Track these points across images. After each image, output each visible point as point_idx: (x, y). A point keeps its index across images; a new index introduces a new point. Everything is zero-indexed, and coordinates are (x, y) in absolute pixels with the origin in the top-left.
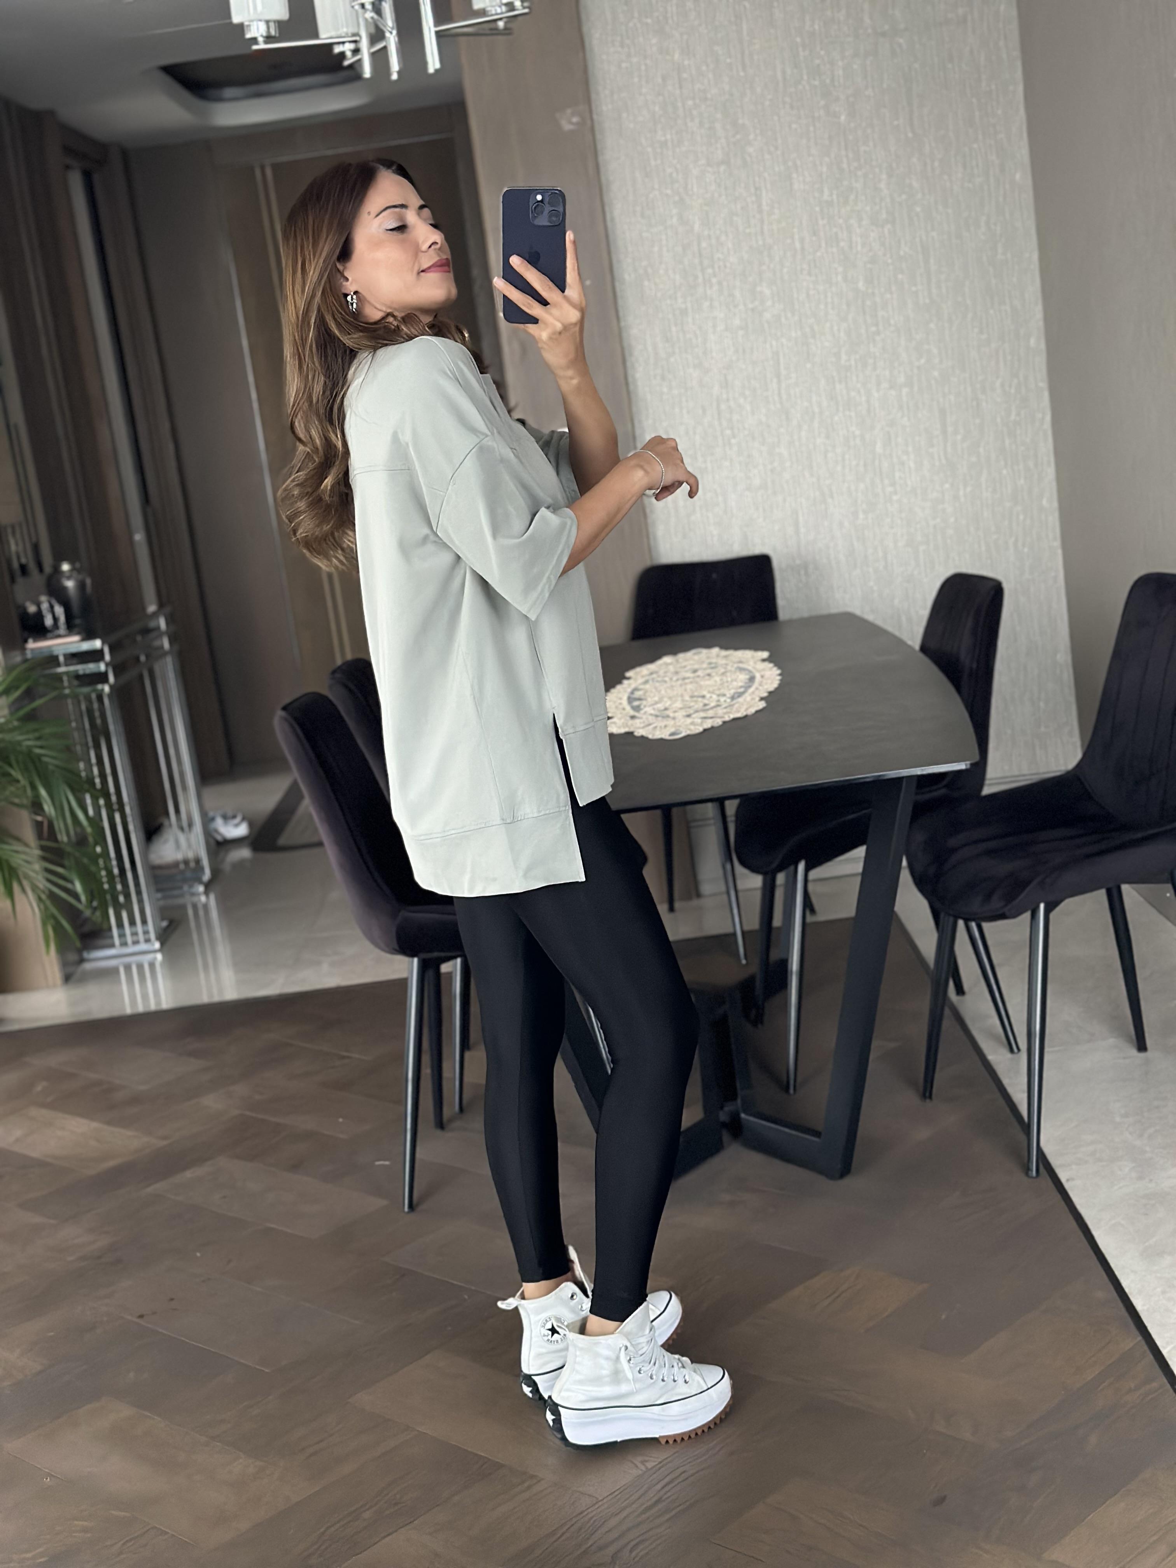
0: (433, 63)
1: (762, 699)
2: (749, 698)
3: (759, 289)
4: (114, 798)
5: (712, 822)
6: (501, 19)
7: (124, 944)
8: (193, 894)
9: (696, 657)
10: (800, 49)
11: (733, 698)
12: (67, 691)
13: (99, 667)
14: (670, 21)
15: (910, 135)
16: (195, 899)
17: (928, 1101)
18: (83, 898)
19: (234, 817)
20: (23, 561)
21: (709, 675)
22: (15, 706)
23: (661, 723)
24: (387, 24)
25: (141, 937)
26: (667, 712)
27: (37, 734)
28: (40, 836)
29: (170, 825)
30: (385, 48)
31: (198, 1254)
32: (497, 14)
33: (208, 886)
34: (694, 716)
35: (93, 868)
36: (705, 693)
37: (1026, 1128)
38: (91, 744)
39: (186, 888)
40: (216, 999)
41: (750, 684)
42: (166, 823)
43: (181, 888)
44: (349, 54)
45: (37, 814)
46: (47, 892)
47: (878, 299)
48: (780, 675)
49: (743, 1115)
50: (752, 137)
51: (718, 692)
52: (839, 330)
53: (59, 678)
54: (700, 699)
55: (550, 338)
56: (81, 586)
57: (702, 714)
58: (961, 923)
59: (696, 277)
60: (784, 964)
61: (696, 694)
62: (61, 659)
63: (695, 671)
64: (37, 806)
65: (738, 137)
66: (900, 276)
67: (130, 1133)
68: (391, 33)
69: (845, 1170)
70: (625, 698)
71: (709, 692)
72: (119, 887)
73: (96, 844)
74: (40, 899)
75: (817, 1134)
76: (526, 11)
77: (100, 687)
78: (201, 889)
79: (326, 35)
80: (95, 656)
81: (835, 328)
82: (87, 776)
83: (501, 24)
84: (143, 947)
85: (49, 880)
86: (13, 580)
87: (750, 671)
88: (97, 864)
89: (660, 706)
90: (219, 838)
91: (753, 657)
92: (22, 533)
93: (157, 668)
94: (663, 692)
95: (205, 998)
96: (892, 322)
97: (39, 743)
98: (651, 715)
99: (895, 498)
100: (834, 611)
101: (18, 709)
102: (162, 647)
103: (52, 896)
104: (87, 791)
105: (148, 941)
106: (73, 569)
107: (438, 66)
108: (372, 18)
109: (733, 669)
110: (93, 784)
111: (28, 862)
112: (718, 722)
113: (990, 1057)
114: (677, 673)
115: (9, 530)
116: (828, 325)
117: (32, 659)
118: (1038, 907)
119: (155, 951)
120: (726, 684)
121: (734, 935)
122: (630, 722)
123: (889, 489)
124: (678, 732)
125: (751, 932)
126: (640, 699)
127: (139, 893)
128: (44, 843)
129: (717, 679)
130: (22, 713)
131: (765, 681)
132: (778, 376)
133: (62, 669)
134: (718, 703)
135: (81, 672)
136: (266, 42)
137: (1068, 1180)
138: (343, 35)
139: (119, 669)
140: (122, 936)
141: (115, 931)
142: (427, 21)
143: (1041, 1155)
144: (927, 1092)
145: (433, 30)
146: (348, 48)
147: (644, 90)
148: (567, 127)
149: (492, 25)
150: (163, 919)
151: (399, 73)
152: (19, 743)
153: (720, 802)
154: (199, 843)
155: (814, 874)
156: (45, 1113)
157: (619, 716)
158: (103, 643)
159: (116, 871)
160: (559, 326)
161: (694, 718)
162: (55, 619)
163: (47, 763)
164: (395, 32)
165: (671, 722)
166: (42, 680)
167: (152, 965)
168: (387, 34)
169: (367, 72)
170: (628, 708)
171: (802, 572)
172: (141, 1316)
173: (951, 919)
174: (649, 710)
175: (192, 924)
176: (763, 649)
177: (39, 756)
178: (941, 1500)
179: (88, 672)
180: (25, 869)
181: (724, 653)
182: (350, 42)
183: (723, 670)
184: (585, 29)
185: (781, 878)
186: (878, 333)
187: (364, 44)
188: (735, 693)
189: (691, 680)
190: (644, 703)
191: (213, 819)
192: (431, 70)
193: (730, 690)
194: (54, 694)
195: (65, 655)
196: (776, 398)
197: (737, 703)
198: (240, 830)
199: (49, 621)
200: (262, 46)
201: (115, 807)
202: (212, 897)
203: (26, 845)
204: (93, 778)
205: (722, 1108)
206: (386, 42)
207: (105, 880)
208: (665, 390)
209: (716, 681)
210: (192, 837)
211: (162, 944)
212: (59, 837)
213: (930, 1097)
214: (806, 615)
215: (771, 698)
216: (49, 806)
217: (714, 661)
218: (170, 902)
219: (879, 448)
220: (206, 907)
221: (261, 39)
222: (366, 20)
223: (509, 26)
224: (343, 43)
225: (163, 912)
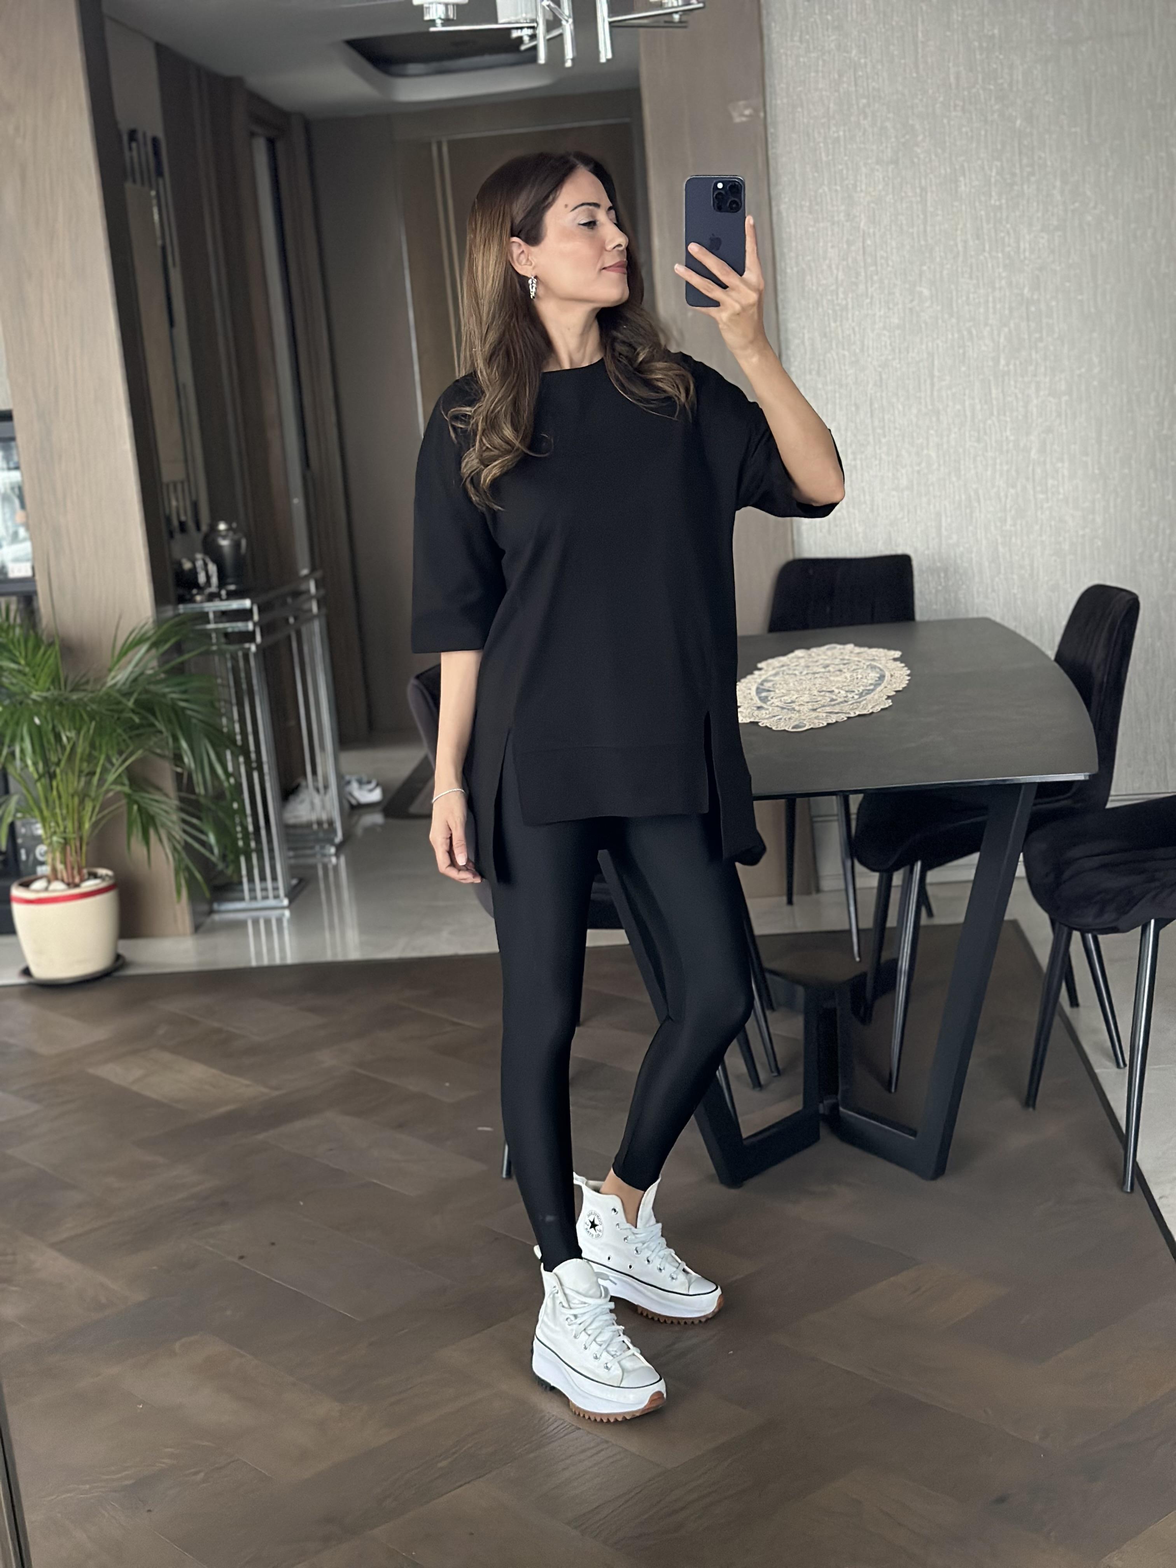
0: (605, 53)
1: (889, 697)
2: (876, 697)
3: (918, 289)
4: (253, 756)
5: (835, 818)
6: (676, 12)
7: (254, 898)
8: (324, 855)
9: (829, 653)
10: (978, 53)
11: (861, 695)
12: (214, 648)
13: (247, 626)
14: (849, 19)
15: (1086, 143)
16: (326, 860)
17: (1031, 1109)
18: (216, 851)
19: (369, 782)
20: (183, 518)
21: (840, 671)
22: (164, 659)
23: (785, 715)
24: (564, 13)
25: (271, 894)
26: (793, 705)
27: (183, 688)
28: (179, 788)
29: (307, 786)
30: (561, 35)
31: (302, 1203)
32: (673, 7)
33: (339, 848)
34: (818, 710)
35: (228, 822)
36: (833, 688)
37: (1124, 1139)
38: (234, 701)
39: (317, 848)
40: (340, 958)
41: (879, 682)
42: (303, 784)
43: (312, 848)
44: (526, 39)
45: (177, 766)
46: (183, 843)
47: (1043, 306)
48: (908, 675)
49: (841, 1109)
50: (920, 138)
51: (847, 689)
52: (999, 335)
53: (207, 634)
54: (827, 694)
55: (730, 319)
56: (236, 545)
57: (828, 709)
58: (1076, 935)
59: (858, 275)
60: (894, 963)
61: (824, 689)
62: (211, 616)
63: (827, 666)
64: (178, 758)
65: (907, 137)
66: (1068, 284)
67: (247, 1082)
68: (567, 21)
69: (939, 1171)
70: (754, 688)
71: (838, 688)
72: (253, 844)
73: (233, 800)
74: (175, 849)
75: (914, 1133)
76: (701, 5)
77: (247, 645)
78: (333, 850)
79: (505, 18)
80: (244, 615)
81: (996, 332)
82: (229, 730)
83: (676, 17)
84: (271, 902)
85: (185, 831)
86: (171, 534)
87: (881, 670)
88: (234, 820)
89: (788, 699)
90: (354, 802)
91: (886, 656)
92: (183, 491)
93: (304, 630)
94: (791, 685)
95: (329, 956)
96: (1056, 329)
97: (184, 697)
98: (777, 706)
99: (1046, 505)
100: (973, 615)
101: (167, 662)
102: (311, 610)
103: (187, 847)
104: (227, 747)
105: (276, 897)
106: (230, 529)
107: (610, 56)
108: (548, 6)
109: (865, 667)
110: (234, 742)
111: (166, 812)
112: (844, 717)
113: (1097, 1071)
114: (808, 667)
115: (171, 488)
116: (988, 328)
117: (184, 614)
118: (1150, 922)
119: (283, 908)
120: (855, 681)
121: (850, 931)
122: (756, 713)
123: (1041, 496)
124: (801, 724)
125: (865, 930)
126: (769, 691)
127: (271, 850)
128: (184, 794)
129: (848, 675)
130: (167, 667)
131: (894, 680)
132: (932, 376)
133: (211, 626)
134: (846, 699)
135: (230, 630)
136: (443, 25)
137: (1161, 1198)
138: (522, 21)
139: (267, 628)
140: (252, 890)
141: (246, 886)
142: (602, 11)
143: (1138, 1173)
144: (1030, 1100)
145: (607, 20)
146: (525, 33)
147: (820, 86)
148: (737, 120)
149: (667, 18)
150: (293, 877)
151: (573, 60)
152: (164, 695)
153: (845, 796)
154: (333, 805)
155: (932, 876)
156: (166, 1056)
157: (746, 705)
158: (252, 603)
159: (251, 828)
160: (737, 307)
161: (819, 712)
162: (208, 577)
163: (191, 717)
164: (571, 20)
165: (795, 716)
166: (191, 635)
167: (279, 921)
168: (564, 22)
169: (542, 58)
170: (756, 699)
171: (942, 575)
172: (241, 1257)
173: (1066, 929)
174: (776, 702)
175: (322, 885)
176: (895, 649)
177: (184, 709)
178: (1001, 1500)
179: (236, 630)
180: (162, 818)
181: (858, 650)
182: (529, 28)
183: (854, 667)
184: (765, 23)
185: (897, 878)
186: (1041, 339)
187: (541, 31)
188: (863, 690)
189: (821, 675)
190: (772, 694)
191: (349, 783)
192: (603, 60)
193: (859, 687)
194: (203, 649)
195: (215, 612)
196: (928, 400)
197: (866, 699)
198: (375, 796)
199: (202, 578)
200: (439, 28)
201: (254, 765)
202: (342, 859)
203: (166, 795)
204: (235, 734)
205: (822, 1102)
206: (563, 29)
207: (240, 836)
208: (820, 386)
209: (846, 678)
210: (327, 798)
211: (290, 902)
212: (197, 790)
213: (1034, 1106)
214: (943, 617)
215: (898, 697)
216: (189, 758)
217: (847, 657)
218: (302, 861)
219: (1034, 454)
220: (336, 868)
221: (439, 22)
222: (544, 7)
223: (684, 18)
224: (521, 28)
225: (292, 871)
